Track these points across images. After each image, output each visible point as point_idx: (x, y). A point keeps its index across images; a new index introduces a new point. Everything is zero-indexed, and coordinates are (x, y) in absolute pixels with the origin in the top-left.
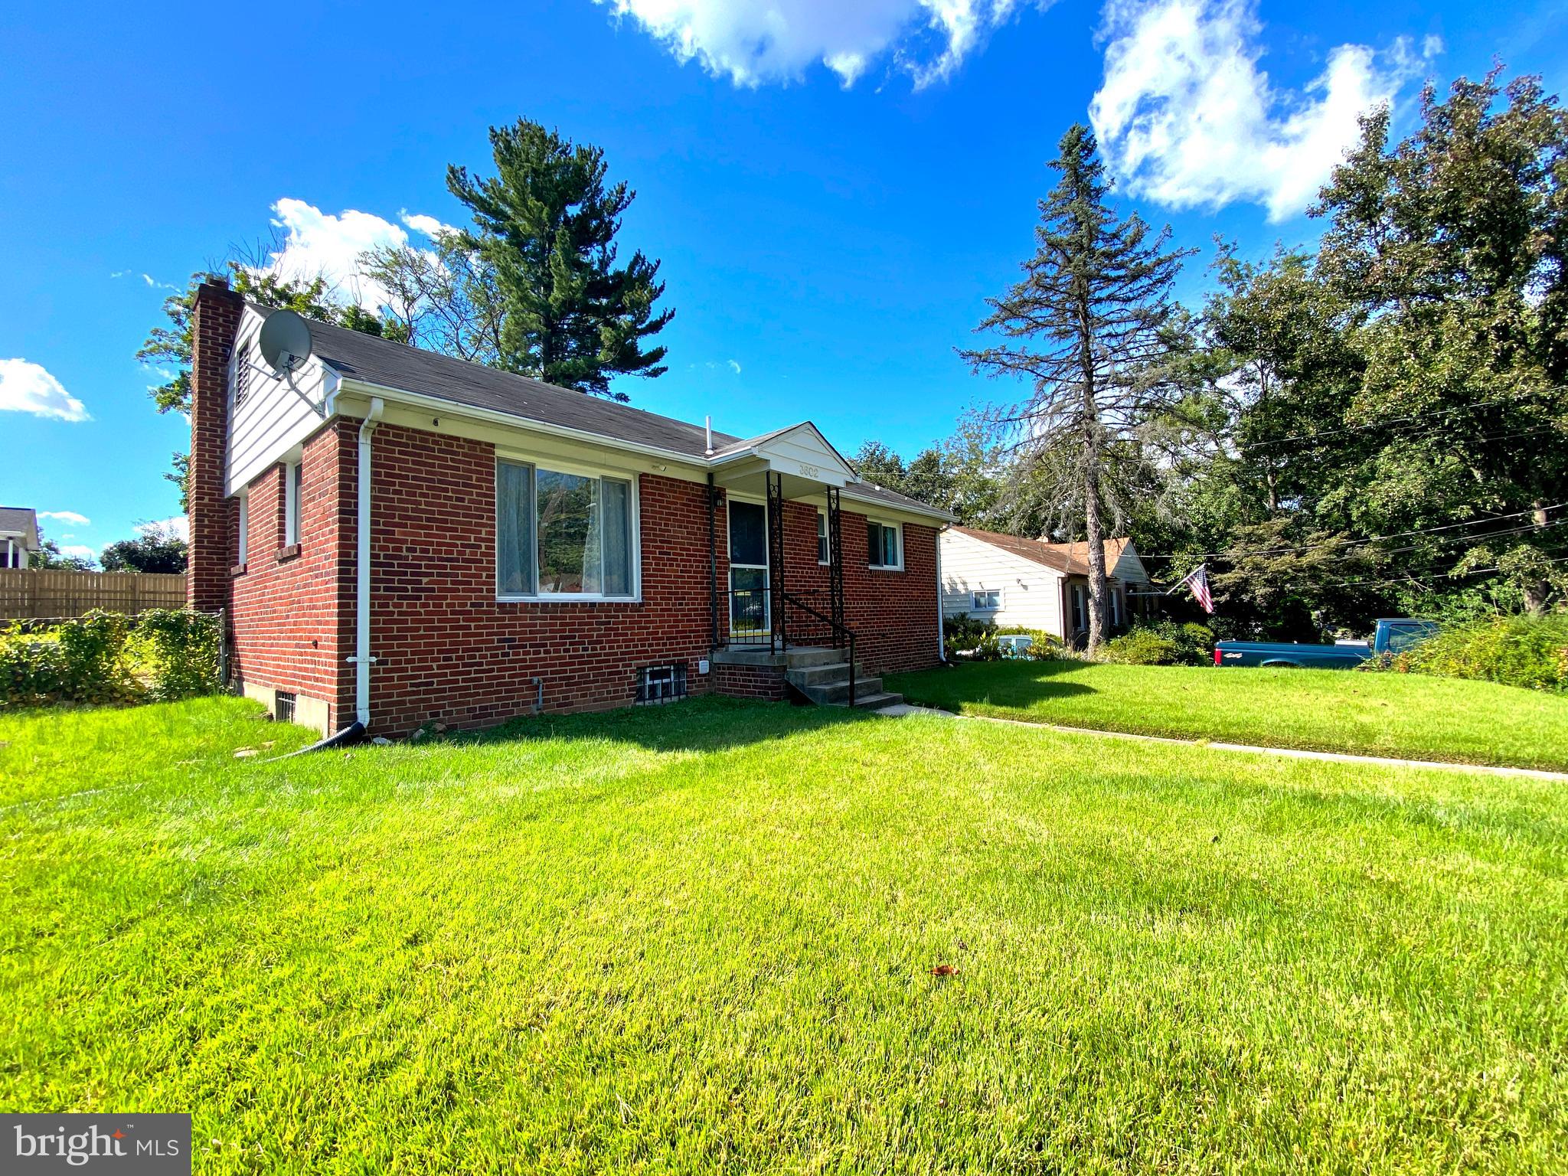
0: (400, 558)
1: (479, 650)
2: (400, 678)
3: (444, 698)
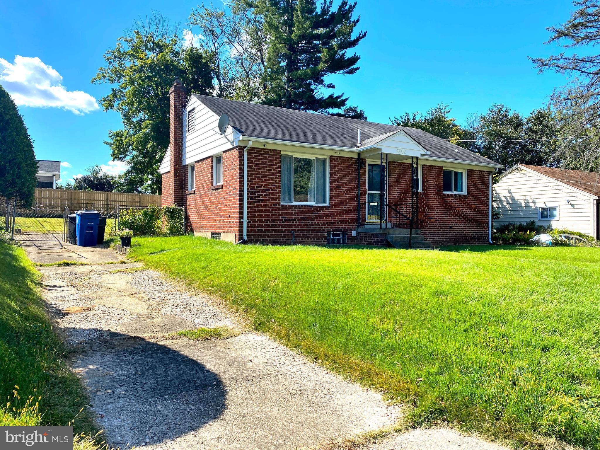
0: (254, 189)
1: (276, 220)
2: (254, 227)
3: (266, 235)
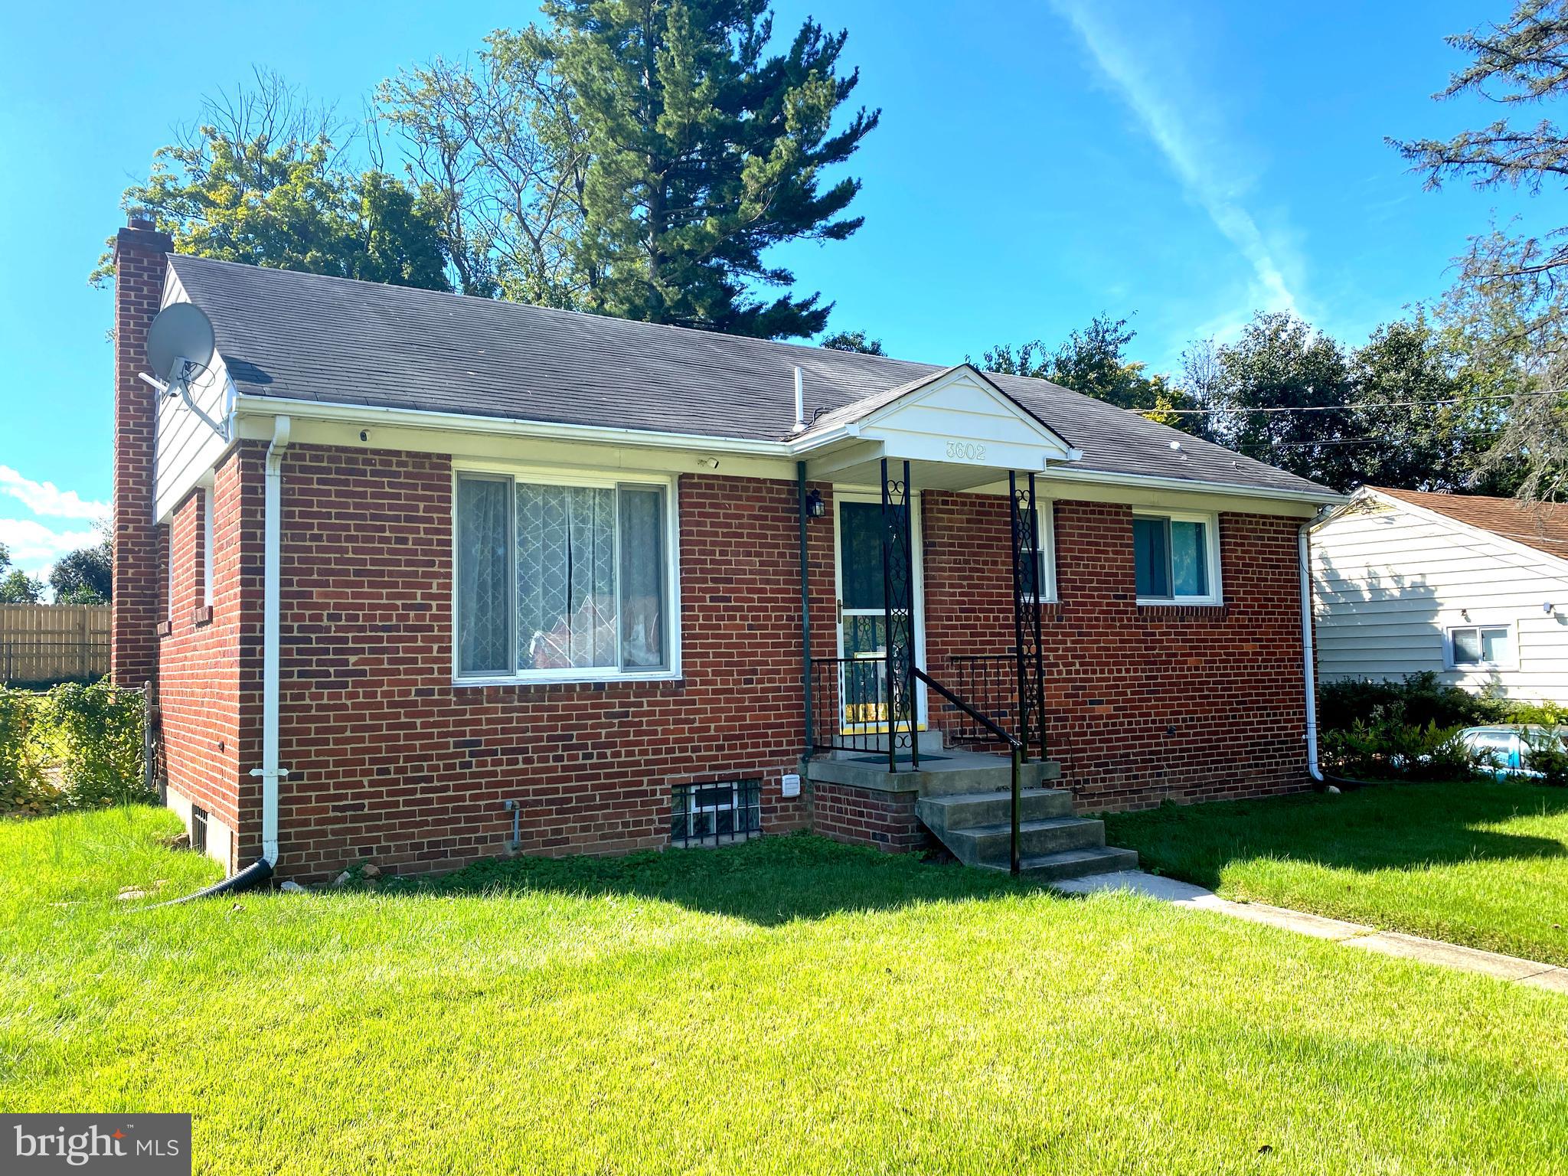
0: (319, 629)
1: (428, 758)
2: (319, 799)
3: (378, 828)
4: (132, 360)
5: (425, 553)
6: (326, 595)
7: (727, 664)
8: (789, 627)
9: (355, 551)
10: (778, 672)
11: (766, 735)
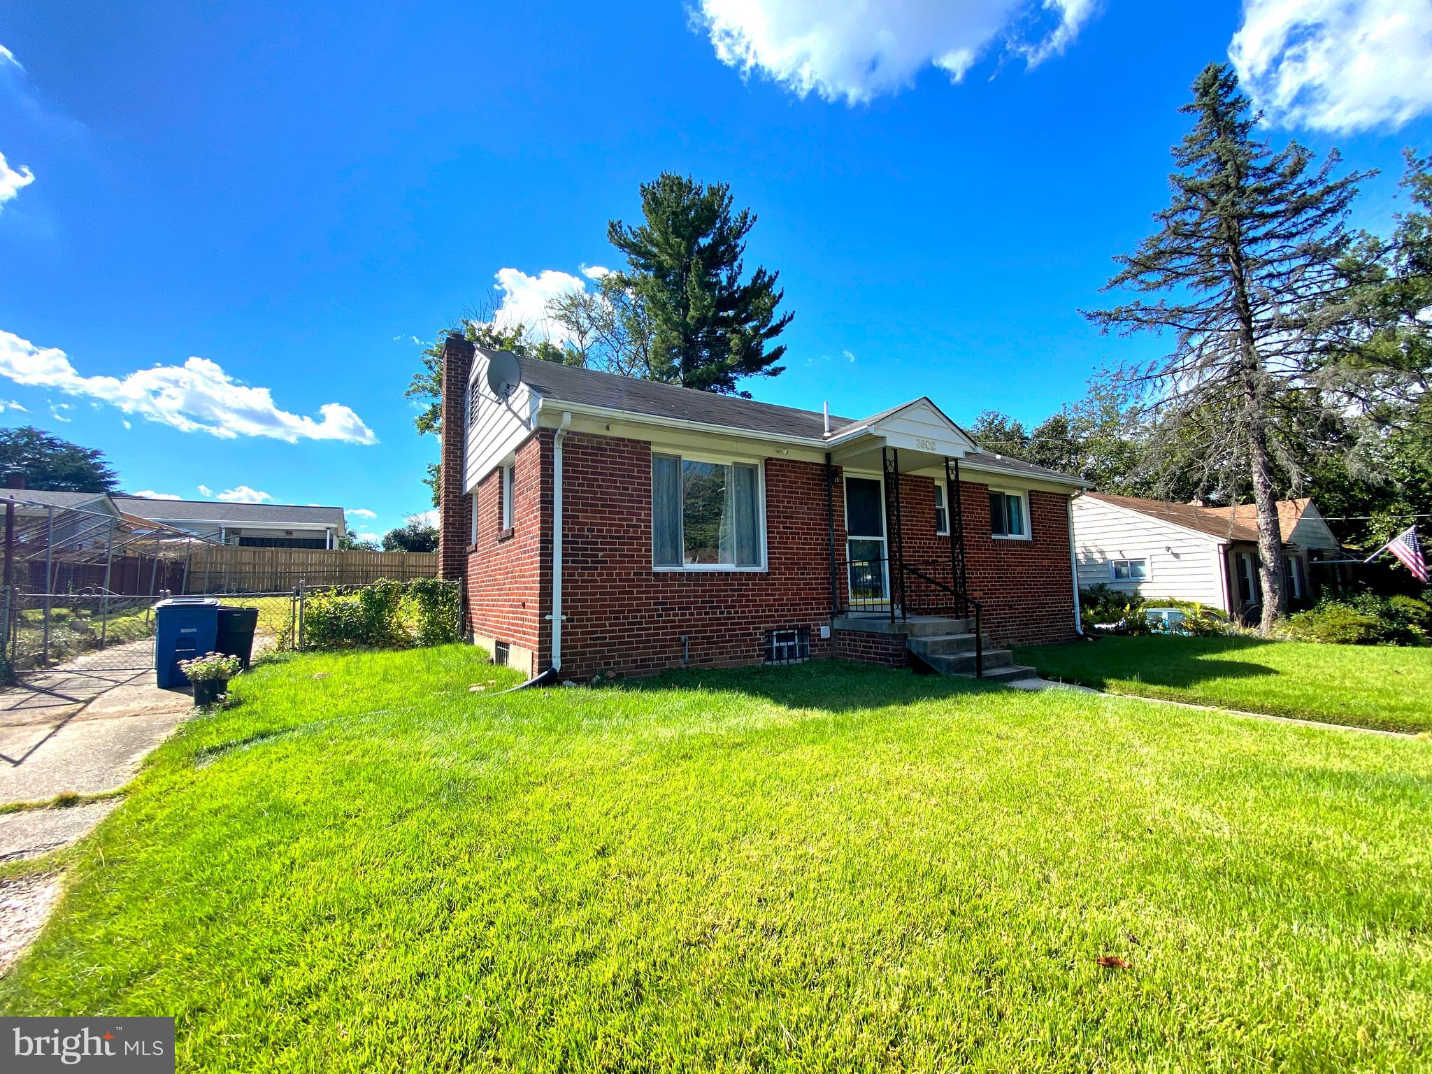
0: (582, 536)
1: (640, 611)
2: (582, 633)
3: (614, 651)
4: (453, 407)
5: (638, 496)
6: (586, 517)
7: (792, 564)
8: (822, 544)
9: (602, 493)
10: (817, 569)
11: (811, 604)
